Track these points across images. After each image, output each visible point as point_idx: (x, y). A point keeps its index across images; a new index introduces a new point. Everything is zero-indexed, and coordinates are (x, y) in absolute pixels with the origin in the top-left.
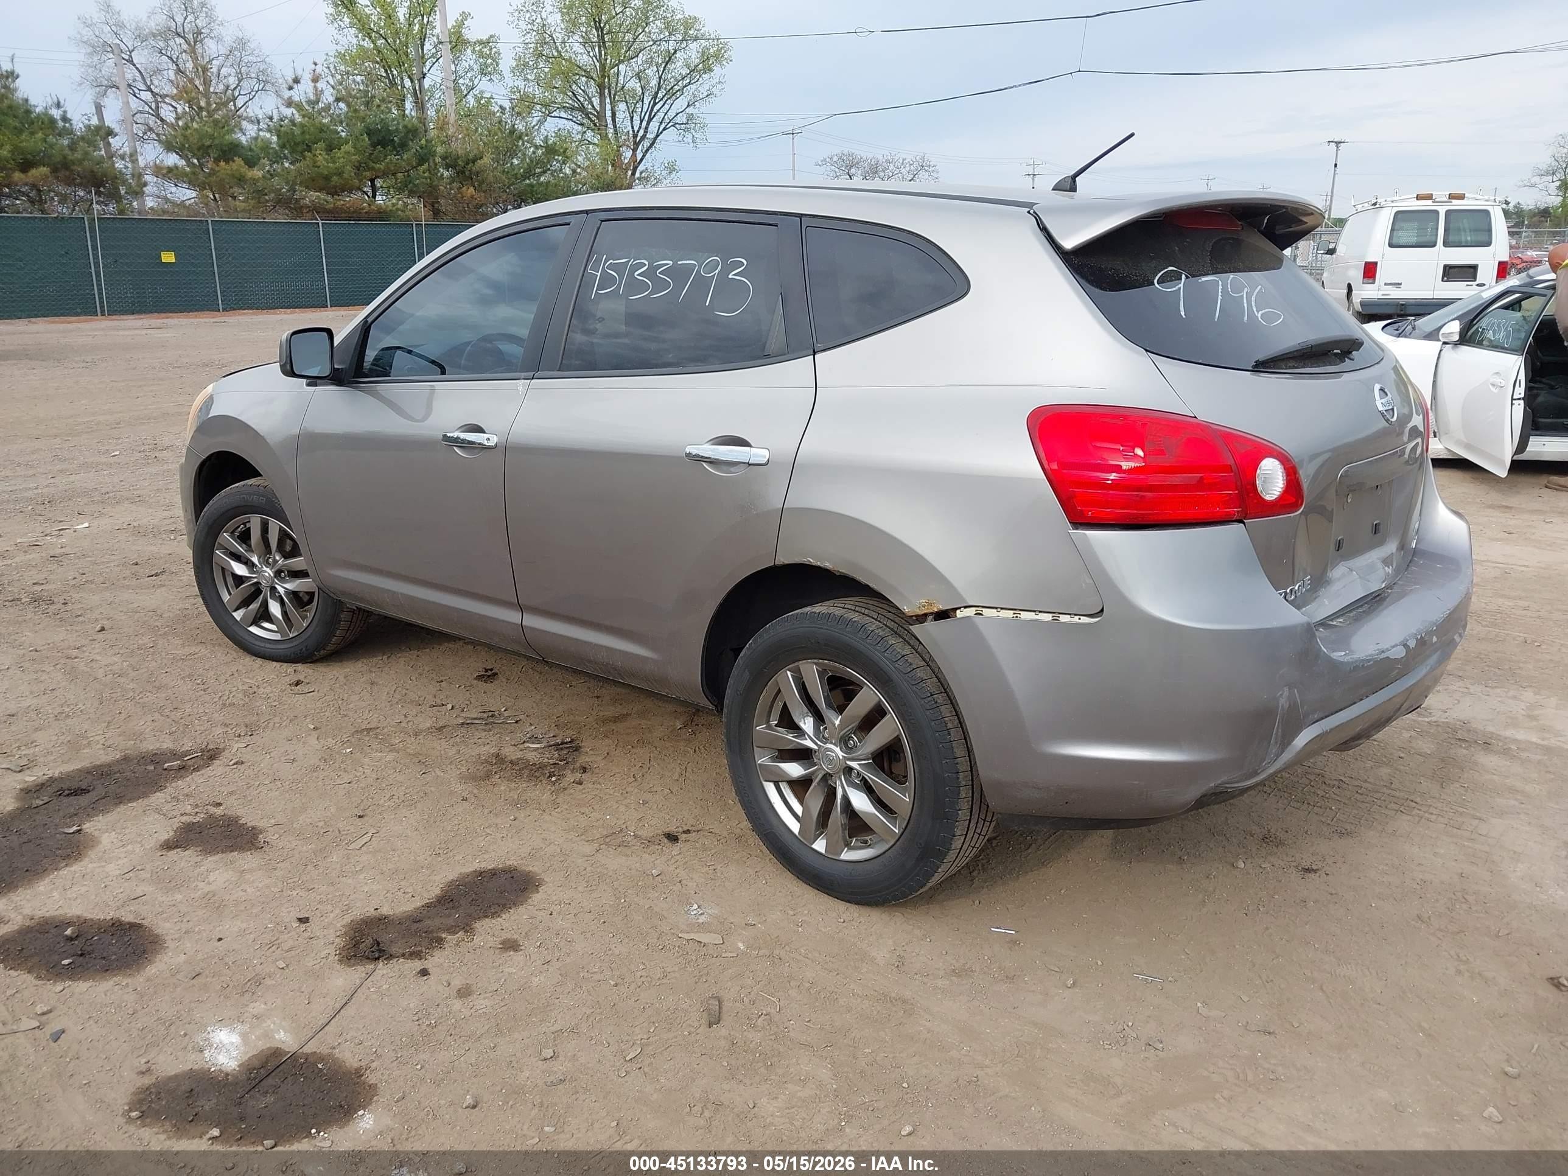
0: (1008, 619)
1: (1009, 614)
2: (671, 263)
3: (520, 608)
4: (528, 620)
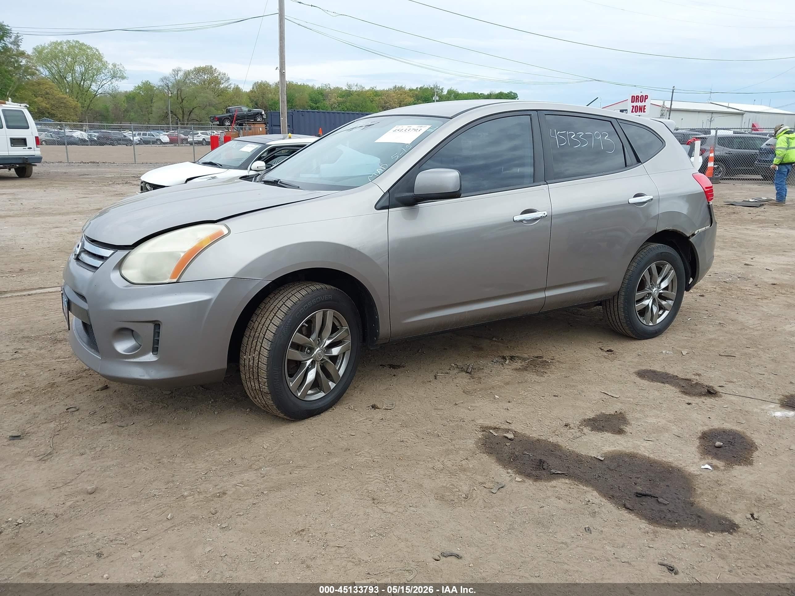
3: (545, 289)
4: (549, 293)
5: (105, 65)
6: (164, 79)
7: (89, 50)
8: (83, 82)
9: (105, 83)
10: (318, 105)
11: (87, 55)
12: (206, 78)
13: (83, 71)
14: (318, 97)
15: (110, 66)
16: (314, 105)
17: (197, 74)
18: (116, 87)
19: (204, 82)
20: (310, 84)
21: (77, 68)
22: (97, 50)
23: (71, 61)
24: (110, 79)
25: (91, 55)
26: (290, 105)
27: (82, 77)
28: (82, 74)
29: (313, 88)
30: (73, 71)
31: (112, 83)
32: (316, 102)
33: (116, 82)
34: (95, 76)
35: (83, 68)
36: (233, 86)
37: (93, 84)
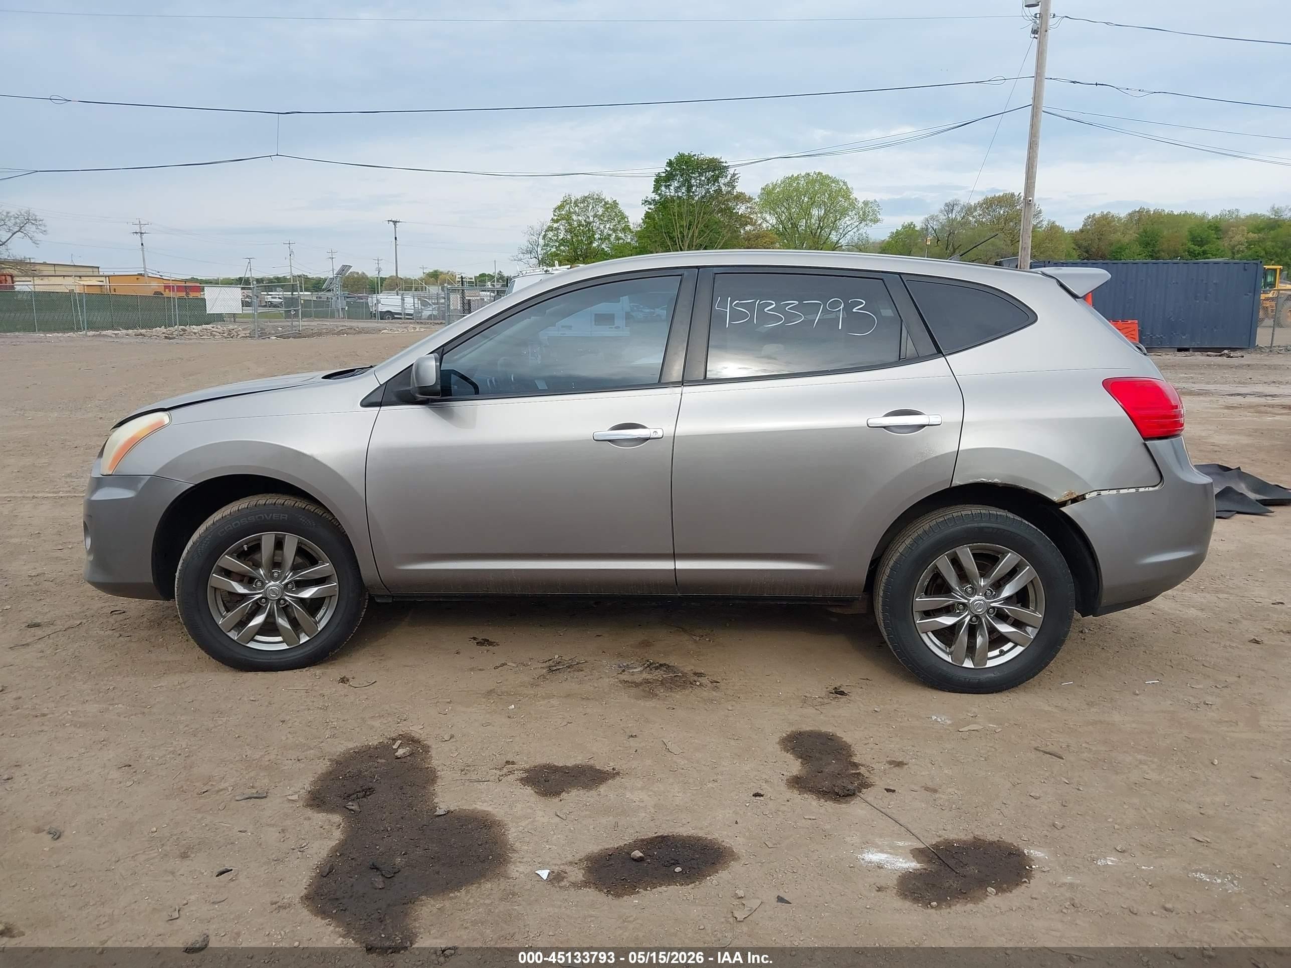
0: (1114, 495)
1: (1115, 492)
2: (797, 302)
3: (674, 557)
4: (681, 565)
5: (853, 205)
6: (931, 219)
7: (834, 185)
8: (819, 230)
9: (850, 230)
10: (1205, 248)
11: (831, 191)
12: (1002, 212)
13: (822, 214)
14: (1206, 233)
15: (860, 205)
16: (1197, 248)
17: (988, 208)
18: (864, 235)
19: (998, 219)
20: (1199, 212)
21: (815, 212)
22: (845, 183)
23: (808, 202)
24: (857, 223)
25: (836, 190)
26: (1150, 250)
27: (820, 224)
28: (820, 219)
29: (1203, 217)
30: (810, 215)
31: (858, 230)
32: (1201, 243)
33: (866, 228)
34: (837, 222)
35: (823, 212)
36: (1045, 223)
37: (833, 232)
